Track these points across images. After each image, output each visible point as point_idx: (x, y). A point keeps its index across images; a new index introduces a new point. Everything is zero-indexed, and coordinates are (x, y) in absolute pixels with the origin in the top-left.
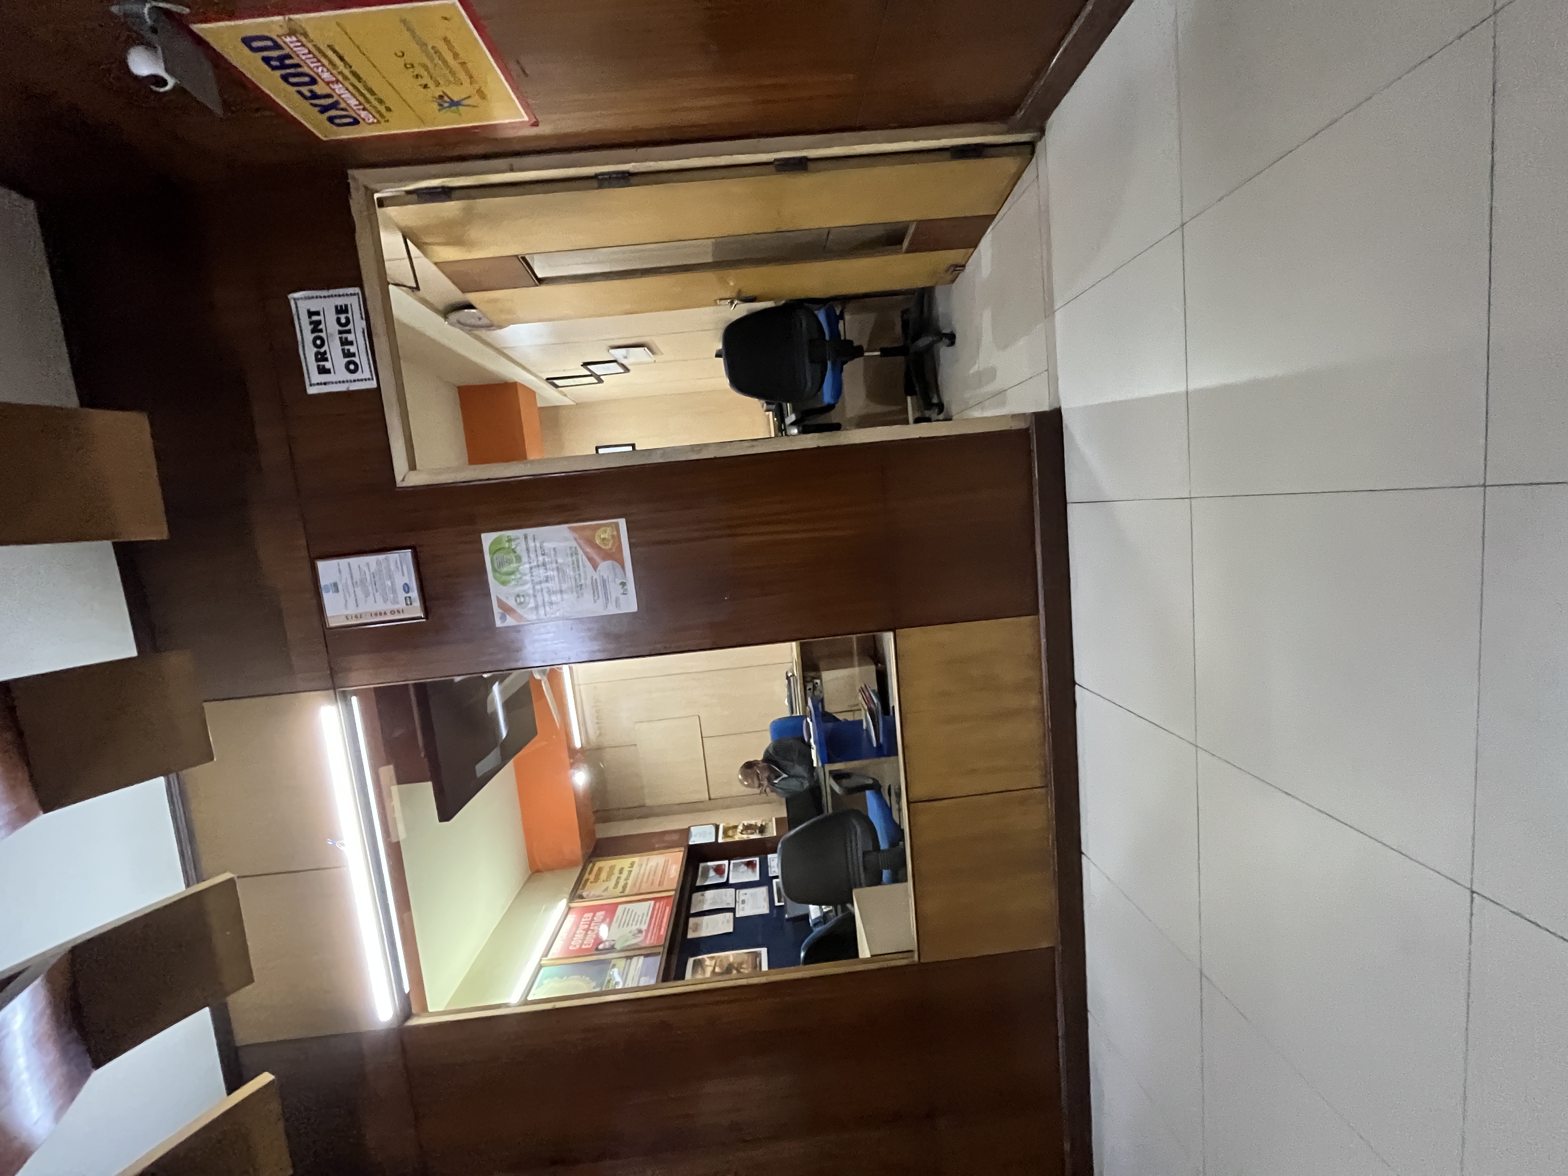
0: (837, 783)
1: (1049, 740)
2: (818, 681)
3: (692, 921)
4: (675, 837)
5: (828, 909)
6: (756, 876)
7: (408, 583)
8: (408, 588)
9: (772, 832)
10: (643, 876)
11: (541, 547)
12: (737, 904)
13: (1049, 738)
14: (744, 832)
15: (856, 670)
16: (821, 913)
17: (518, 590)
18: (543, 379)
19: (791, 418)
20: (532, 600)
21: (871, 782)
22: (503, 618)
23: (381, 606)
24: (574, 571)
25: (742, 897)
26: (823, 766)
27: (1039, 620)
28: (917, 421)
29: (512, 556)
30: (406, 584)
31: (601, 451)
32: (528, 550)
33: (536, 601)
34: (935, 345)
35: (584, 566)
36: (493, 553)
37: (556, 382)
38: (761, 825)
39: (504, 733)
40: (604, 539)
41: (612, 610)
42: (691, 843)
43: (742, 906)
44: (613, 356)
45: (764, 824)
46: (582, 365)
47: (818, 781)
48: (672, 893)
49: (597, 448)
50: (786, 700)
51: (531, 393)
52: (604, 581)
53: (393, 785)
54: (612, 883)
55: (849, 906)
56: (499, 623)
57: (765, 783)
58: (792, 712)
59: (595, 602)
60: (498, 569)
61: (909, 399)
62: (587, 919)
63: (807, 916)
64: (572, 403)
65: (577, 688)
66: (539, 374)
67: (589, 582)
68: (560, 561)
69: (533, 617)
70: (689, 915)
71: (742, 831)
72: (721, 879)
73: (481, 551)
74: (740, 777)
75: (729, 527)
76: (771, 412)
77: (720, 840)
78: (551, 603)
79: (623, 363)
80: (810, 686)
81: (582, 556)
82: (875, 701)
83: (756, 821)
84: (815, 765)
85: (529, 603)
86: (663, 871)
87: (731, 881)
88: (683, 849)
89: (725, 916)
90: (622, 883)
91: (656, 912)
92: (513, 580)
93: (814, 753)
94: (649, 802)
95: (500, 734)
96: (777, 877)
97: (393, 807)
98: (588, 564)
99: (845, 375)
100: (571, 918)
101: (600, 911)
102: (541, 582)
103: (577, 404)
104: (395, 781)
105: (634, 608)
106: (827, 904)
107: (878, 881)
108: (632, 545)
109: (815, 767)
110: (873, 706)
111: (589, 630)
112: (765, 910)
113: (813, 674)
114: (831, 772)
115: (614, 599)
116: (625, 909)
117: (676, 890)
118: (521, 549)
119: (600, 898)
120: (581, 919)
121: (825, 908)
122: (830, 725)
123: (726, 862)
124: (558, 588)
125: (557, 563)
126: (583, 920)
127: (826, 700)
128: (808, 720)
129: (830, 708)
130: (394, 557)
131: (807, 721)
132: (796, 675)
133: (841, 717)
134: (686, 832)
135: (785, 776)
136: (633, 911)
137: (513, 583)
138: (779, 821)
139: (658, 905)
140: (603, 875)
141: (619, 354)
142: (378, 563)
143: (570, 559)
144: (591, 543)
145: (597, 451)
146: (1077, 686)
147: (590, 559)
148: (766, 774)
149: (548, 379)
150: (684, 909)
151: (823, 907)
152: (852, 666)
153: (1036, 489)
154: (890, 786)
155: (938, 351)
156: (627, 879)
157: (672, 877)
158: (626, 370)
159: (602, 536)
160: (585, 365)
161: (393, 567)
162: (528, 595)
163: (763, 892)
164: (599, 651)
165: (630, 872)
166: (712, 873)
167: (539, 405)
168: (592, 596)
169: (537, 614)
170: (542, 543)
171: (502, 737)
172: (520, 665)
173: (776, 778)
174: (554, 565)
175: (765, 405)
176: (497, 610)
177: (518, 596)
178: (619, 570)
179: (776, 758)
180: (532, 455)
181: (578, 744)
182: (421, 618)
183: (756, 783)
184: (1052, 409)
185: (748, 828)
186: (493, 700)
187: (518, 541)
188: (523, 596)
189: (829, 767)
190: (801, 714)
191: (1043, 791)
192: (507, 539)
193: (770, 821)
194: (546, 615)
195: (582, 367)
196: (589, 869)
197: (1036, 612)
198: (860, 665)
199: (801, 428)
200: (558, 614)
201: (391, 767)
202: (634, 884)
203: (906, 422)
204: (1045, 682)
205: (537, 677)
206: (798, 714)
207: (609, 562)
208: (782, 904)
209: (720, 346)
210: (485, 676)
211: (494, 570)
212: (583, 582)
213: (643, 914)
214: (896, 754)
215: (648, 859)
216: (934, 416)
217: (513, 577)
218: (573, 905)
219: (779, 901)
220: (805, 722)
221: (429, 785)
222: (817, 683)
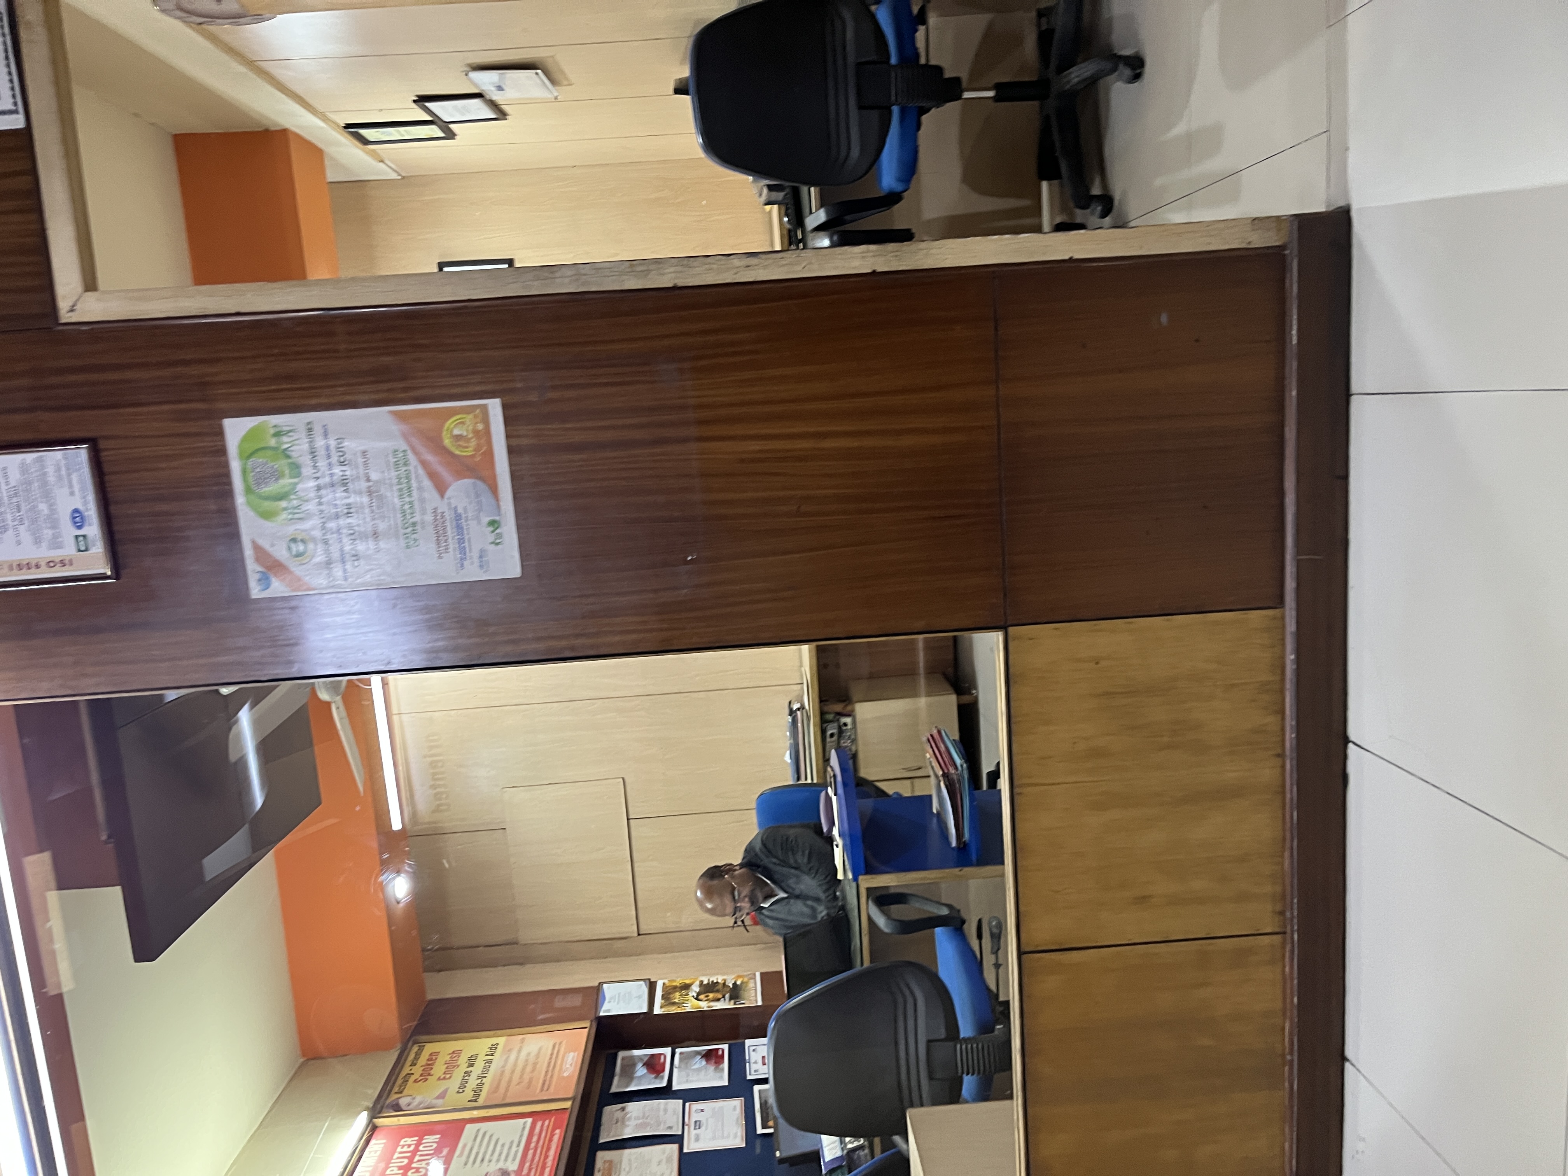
0: (884, 912)
1: (1292, 848)
2: (848, 720)
3: (602, 1157)
4: (576, 1001)
5: (856, 1144)
6: (721, 1078)
7: (80, 507)
8: (82, 518)
9: (754, 997)
10: (513, 1072)
11: (339, 448)
12: (686, 1128)
13: (1292, 841)
14: (702, 997)
15: (922, 702)
16: (843, 1149)
17: (290, 530)
18: (338, 126)
19: (817, 217)
20: (320, 548)
21: (945, 911)
22: (265, 581)
23: (30, 552)
24: (401, 497)
25: (695, 1118)
26: (855, 879)
27: (1283, 618)
28: (1060, 228)
29: (282, 464)
30: (76, 511)
31: (446, 269)
32: (313, 453)
33: (327, 552)
34: (1102, 82)
35: (420, 489)
36: (246, 456)
37: (363, 132)
38: (735, 984)
39: (259, 799)
40: (458, 438)
41: (473, 573)
42: (602, 1014)
43: (694, 1132)
44: (476, 85)
45: (739, 983)
46: (415, 101)
47: (843, 908)
48: (568, 1104)
49: (441, 266)
50: (788, 752)
51: (315, 153)
52: (458, 517)
53: (50, 890)
54: (455, 1083)
55: (897, 1139)
56: (256, 592)
57: (746, 905)
58: (798, 779)
59: (440, 557)
60: (254, 488)
61: (1045, 185)
62: (405, 1149)
63: (815, 1156)
64: (394, 176)
65: (395, 718)
66: (332, 116)
67: (429, 518)
68: (374, 476)
69: (320, 581)
70: (596, 1147)
71: (699, 994)
72: (657, 1081)
73: (222, 451)
74: (699, 894)
75: (701, 422)
76: (776, 207)
77: (657, 1011)
78: (356, 556)
79: (494, 98)
80: (832, 729)
81: (415, 467)
82: (958, 761)
83: (725, 977)
84: (840, 876)
85: (313, 557)
86: (549, 1064)
87: (676, 1087)
88: (587, 1024)
89: (664, 1152)
90: (473, 1082)
91: (535, 1139)
92: (285, 509)
93: (838, 853)
94: (526, 936)
95: (252, 803)
96: (765, 1081)
97: (50, 929)
98: (427, 483)
99: (923, 135)
100: (377, 1145)
101: (432, 1133)
102: (337, 516)
103: (403, 178)
104: (53, 884)
105: (515, 571)
106: (856, 1136)
107: (953, 1097)
108: (512, 451)
109: (840, 880)
110: (952, 771)
111: (427, 609)
112: (738, 1142)
113: (838, 707)
114: (869, 890)
115: (475, 554)
116: (478, 1130)
117: (573, 1099)
118: (300, 448)
119: (430, 1110)
120: (396, 1148)
121: (850, 1142)
122: (868, 804)
123: (667, 1051)
124: (369, 528)
125: (368, 480)
126: (399, 1149)
127: (861, 756)
128: (830, 791)
129: (867, 772)
130: (54, 457)
131: (827, 793)
132: (807, 707)
133: (889, 788)
134: (595, 994)
135: (782, 895)
136: (491, 1136)
137: (284, 515)
138: (767, 978)
139: (539, 1124)
140: (439, 1069)
141: (486, 81)
142: (24, 468)
143: (394, 474)
144: (434, 442)
145: (441, 269)
146: (1351, 745)
147: (433, 476)
148: (746, 891)
149: (348, 126)
150: (588, 1135)
151: (848, 1139)
152: (914, 695)
153: (1292, 366)
154: (980, 922)
155: (1108, 90)
156: (481, 1077)
157: (566, 1074)
158: (501, 114)
159: (456, 432)
160: (422, 100)
161: (51, 478)
162: (314, 540)
163: (735, 1108)
164: (445, 650)
165: (489, 1062)
166: (641, 1071)
167: (332, 176)
168: (433, 546)
169: (329, 575)
170: (340, 439)
171: (255, 808)
172: (294, 672)
173: (767, 898)
174: (364, 485)
175: (765, 191)
176: (252, 567)
177: (294, 540)
178: (487, 498)
179: (767, 861)
180: (317, 270)
181: (396, 824)
182: (104, 577)
183: (729, 907)
184: (1331, 209)
185: (708, 988)
186: (239, 737)
187: (295, 436)
188: (303, 541)
189: (867, 882)
190: (815, 781)
191: (1277, 939)
192: (272, 431)
193: (751, 978)
194: (346, 579)
195: (414, 105)
196: (412, 1056)
197: (1280, 602)
198: (929, 694)
199: (835, 238)
200: (368, 578)
201: (46, 857)
202: (495, 1089)
203: (1037, 229)
204: (1290, 736)
205: (324, 696)
206: (809, 781)
207: (468, 482)
208: (771, 1131)
209: (685, 72)
210: (225, 691)
211: (248, 490)
212: (417, 518)
213: (512, 1143)
214: (1000, 860)
215: (523, 1041)
216: (1094, 220)
217: (284, 504)
218: (379, 1122)
219: (764, 1127)
220: (823, 794)
221: (115, 894)
222: (845, 724)
